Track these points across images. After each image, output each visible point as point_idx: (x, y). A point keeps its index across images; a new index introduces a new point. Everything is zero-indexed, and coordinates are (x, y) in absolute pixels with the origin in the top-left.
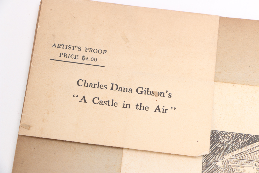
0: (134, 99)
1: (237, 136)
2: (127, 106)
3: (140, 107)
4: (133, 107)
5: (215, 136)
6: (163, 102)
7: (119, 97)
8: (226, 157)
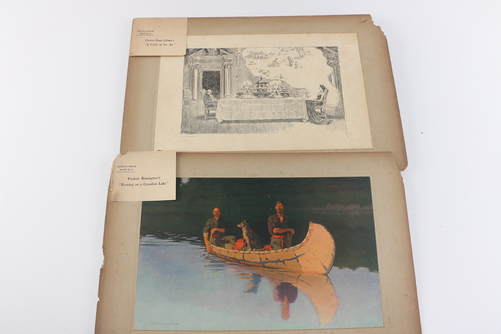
0: (163, 43)
1: (194, 49)
2: (161, 45)
3: (165, 45)
4: (163, 45)
5: (187, 50)
6: (171, 43)
7: (158, 43)
8: (191, 55)
